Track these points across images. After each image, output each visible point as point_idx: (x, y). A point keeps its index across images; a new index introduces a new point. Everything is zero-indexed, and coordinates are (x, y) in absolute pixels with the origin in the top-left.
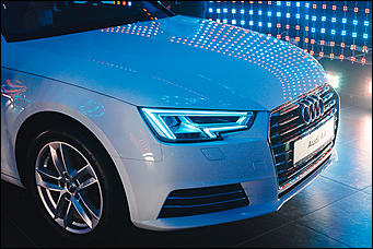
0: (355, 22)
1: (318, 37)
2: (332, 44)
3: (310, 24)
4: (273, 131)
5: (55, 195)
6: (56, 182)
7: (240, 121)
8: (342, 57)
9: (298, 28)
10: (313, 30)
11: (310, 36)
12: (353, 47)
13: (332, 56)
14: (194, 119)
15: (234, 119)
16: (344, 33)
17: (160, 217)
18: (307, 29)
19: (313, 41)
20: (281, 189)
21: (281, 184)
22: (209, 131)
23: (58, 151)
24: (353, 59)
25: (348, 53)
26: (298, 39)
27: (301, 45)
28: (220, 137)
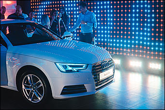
0: (125, 41)
1: (113, 47)
2: (118, 49)
3: (110, 42)
4: (93, 70)
5: (28, 91)
6: (29, 87)
7: (84, 67)
8: (121, 54)
9: (106, 44)
10: (111, 45)
11: (110, 47)
12: (125, 50)
13: (118, 53)
14: (70, 66)
15: (82, 66)
16: (121, 45)
17: (61, 94)
18: (109, 44)
19: (111, 48)
20: (96, 88)
21: (96, 86)
22: (75, 69)
23: (30, 77)
24: (125, 54)
25: (123, 52)
26: (106, 48)
27: (107, 49)
28: (78, 71)
